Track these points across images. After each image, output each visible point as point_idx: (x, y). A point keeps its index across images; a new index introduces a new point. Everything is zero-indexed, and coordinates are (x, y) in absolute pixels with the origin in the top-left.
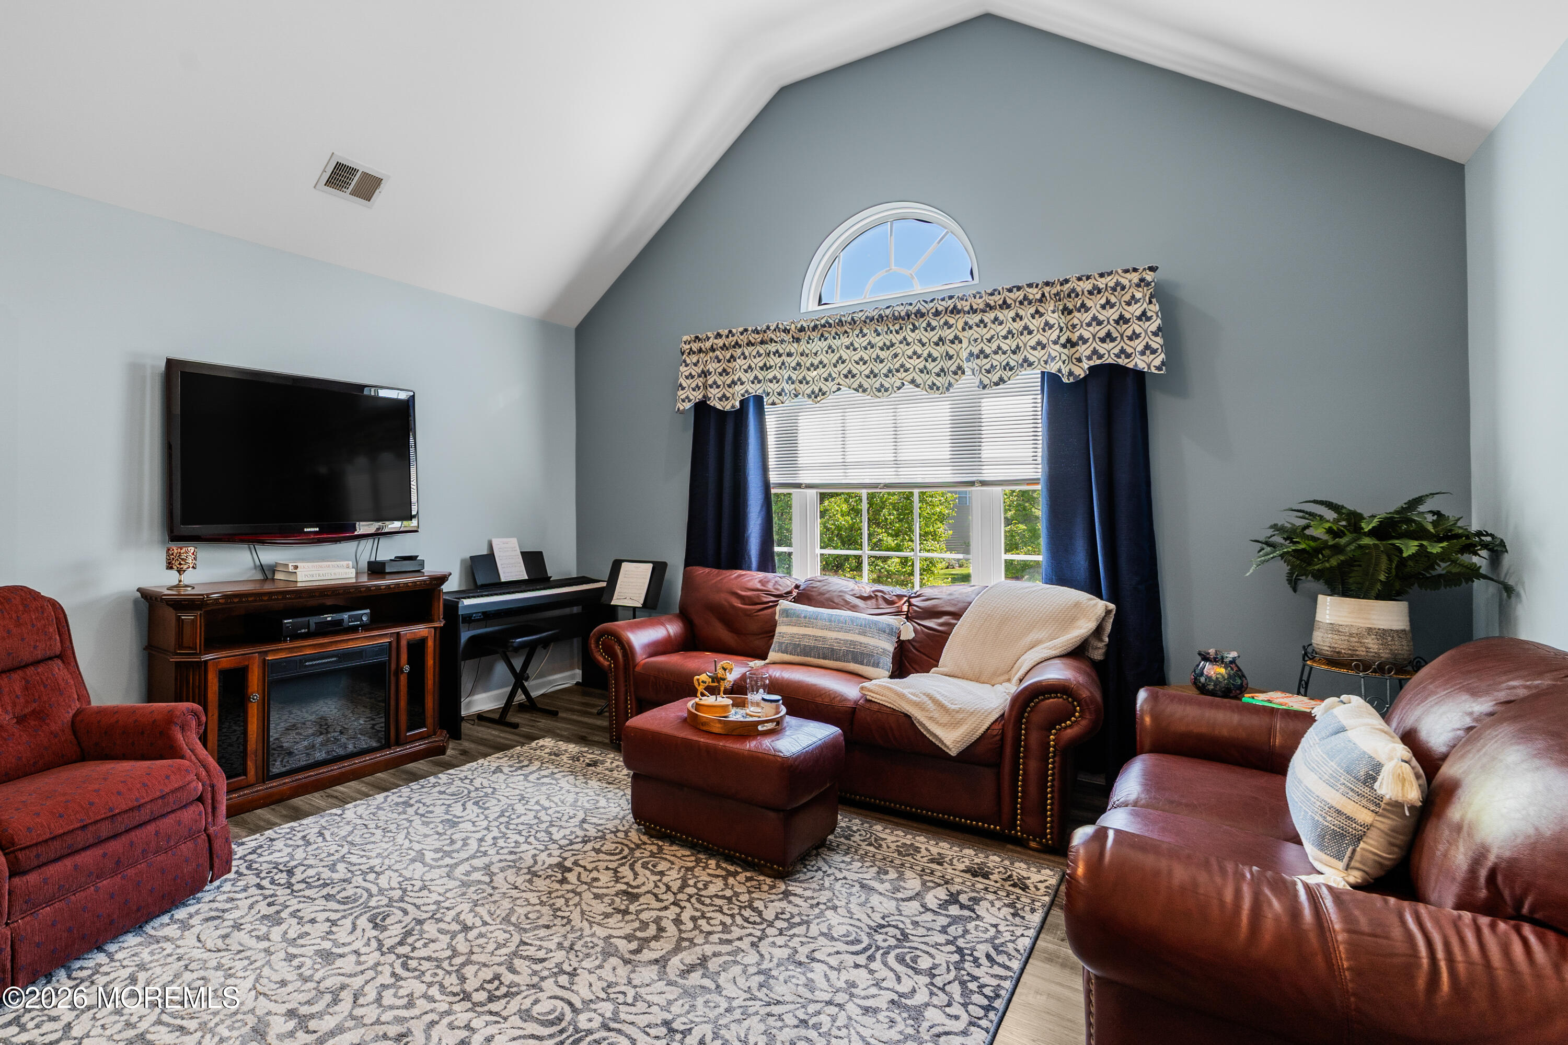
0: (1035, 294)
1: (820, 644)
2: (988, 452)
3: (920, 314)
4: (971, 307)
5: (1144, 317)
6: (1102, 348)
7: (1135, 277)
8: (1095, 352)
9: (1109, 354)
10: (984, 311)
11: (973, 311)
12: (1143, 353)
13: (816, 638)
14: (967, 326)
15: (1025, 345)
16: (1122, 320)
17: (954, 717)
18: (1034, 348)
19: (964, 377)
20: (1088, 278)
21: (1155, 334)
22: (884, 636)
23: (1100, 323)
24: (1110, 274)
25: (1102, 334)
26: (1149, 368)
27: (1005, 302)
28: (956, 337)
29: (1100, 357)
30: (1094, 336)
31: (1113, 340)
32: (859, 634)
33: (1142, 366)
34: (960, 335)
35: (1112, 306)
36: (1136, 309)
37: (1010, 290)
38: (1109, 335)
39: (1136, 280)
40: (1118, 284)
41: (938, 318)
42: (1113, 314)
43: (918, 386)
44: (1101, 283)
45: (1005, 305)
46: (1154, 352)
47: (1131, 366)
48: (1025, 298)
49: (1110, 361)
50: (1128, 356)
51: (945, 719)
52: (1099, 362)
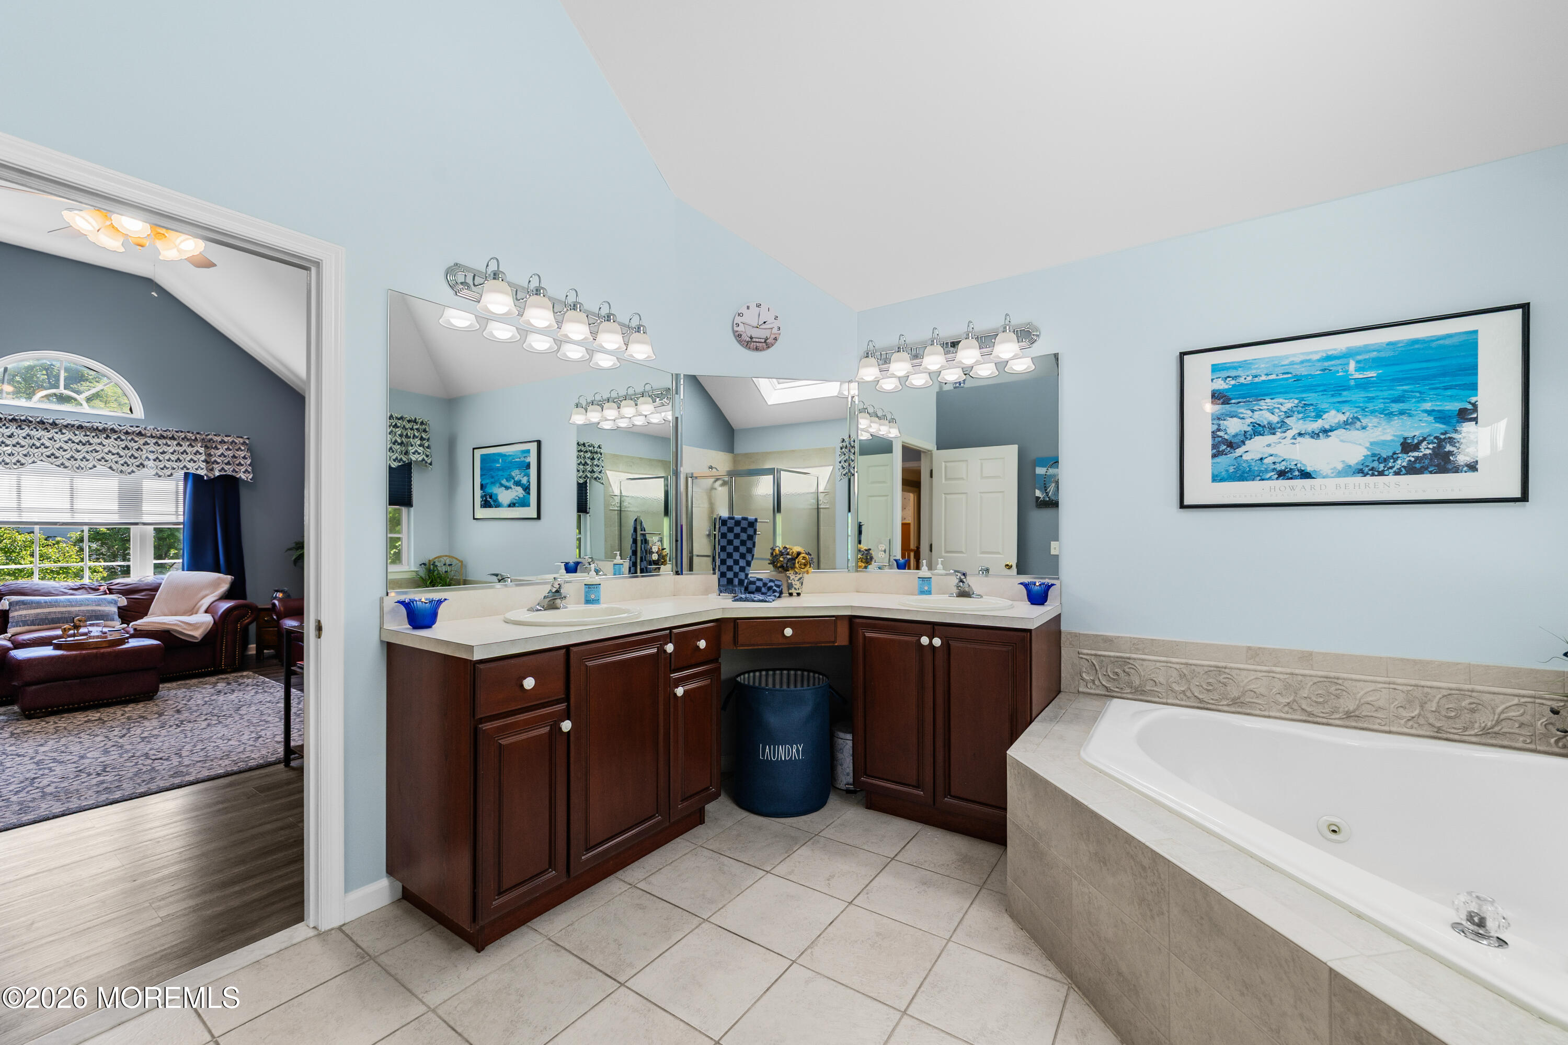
0: (189, 435)
2: (146, 507)
3: (113, 431)
4: (152, 435)
5: (244, 458)
6: (226, 467)
7: (241, 440)
8: (223, 469)
9: (229, 470)
10: (159, 438)
11: (152, 437)
12: (244, 472)
14: (146, 444)
15: (185, 459)
16: (234, 457)
17: (195, 626)
18: (189, 462)
19: (144, 469)
20: (219, 435)
21: (249, 465)
22: (112, 605)
23: (225, 456)
24: (230, 436)
25: (226, 461)
26: (247, 478)
27: (173, 436)
28: (139, 448)
29: (226, 471)
30: (223, 462)
31: (230, 464)
32: (96, 605)
33: (243, 477)
34: (142, 447)
35: (230, 450)
36: (242, 454)
37: (177, 432)
38: (229, 462)
39: (241, 442)
40: (233, 441)
41: (127, 436)
42: (230, 453)
43: (113, 470)
44: (226, 439)
45: (173, 438)
46: (249, 472)
47: (238, 476)
48: (185, 437)
49: (229, 474)
50: (237, 472)
51: (191, 628)
52: (225, 473)
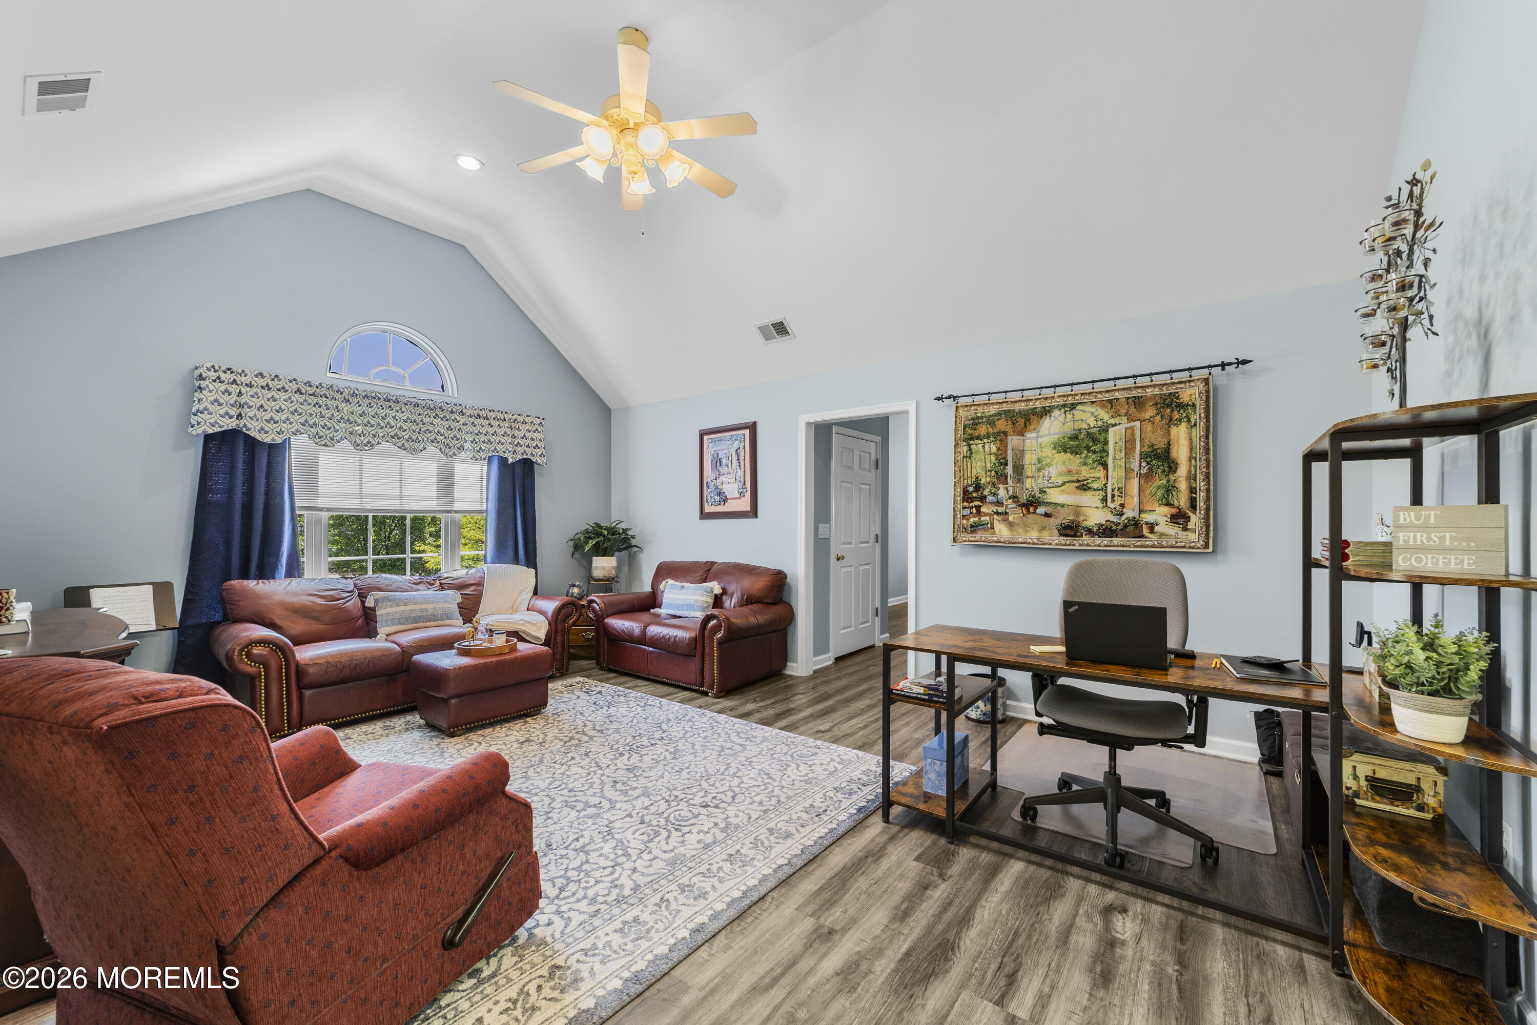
1: (424, 613)
2: (457, 494)
5: (540, 440)
6: (519, 449)
9: (529, 453)
10: (476, 418)
11: (471, 416)
12: (540, 456)
13: (420, 610)
14: (465, 424)
16: (532, 439)
18: (498, 444)
19: (463, 452)
21: (544, 448)
23: (526, 438)
26: (543, 462)
28: (460, 428)
29: (526, 454)
31: (529, 447)
33: (539, 461)
35: (529, 431)
36: (539, 436)
38: (529, 444)
39: (539, 422)
40: (532, 422)
41: (451, 415)
42: (529, 435)
43: (442, 453)
44: (527, 419)
45: (486, 418)
46: (544, 456)
47: (534, 460)
48: (496, 417)
49: (529, 457)
50: (533, 455)
51: (535, 628)
